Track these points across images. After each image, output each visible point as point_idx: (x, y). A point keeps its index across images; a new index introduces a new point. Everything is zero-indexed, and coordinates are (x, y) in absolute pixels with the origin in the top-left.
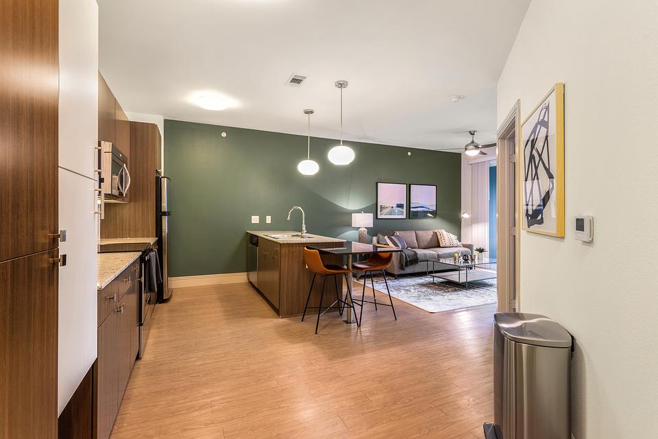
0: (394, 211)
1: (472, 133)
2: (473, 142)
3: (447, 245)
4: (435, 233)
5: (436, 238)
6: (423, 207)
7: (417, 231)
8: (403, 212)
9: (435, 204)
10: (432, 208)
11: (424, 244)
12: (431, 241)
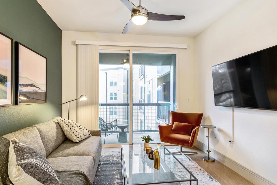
4: (58, 123)
5: (60, 130)
6: (34, 86)
7: (39, 126)
8: (6, 93)
9: (45, 83)
10: (43, 89)
11: (52, 144)
12: (57, 136)
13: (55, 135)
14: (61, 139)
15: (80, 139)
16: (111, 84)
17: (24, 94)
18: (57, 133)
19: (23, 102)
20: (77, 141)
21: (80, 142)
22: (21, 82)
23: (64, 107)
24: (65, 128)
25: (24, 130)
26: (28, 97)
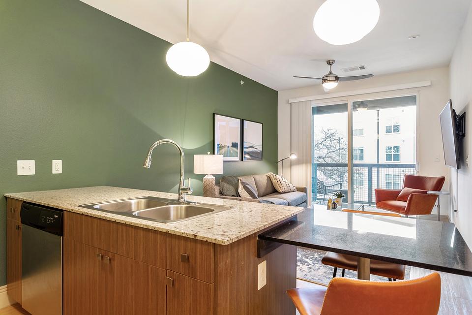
0: (230, 151)
1: (330, 63)
2: (331, 73)
3: (286, 190)
4: (269, 177)
5: (270, 182)
6: (253, 148)
7: (255, 176)
8: (237, 153)
9: (261, 144)
10: (260, 149)
11: (262, 190)
12: (267, 186)
13: (265, 184)
14: (270, 190)
15: (283, 190)
16: (388, 131)
17: (248, 153)
18: (267, 183)
19: (248, 159)
20: (281, 192)
21: (284, 193)
22: (245, 145)
23: (279, 164)
24: (274, 181)
25: (246, 177)
26: (251, 156)
